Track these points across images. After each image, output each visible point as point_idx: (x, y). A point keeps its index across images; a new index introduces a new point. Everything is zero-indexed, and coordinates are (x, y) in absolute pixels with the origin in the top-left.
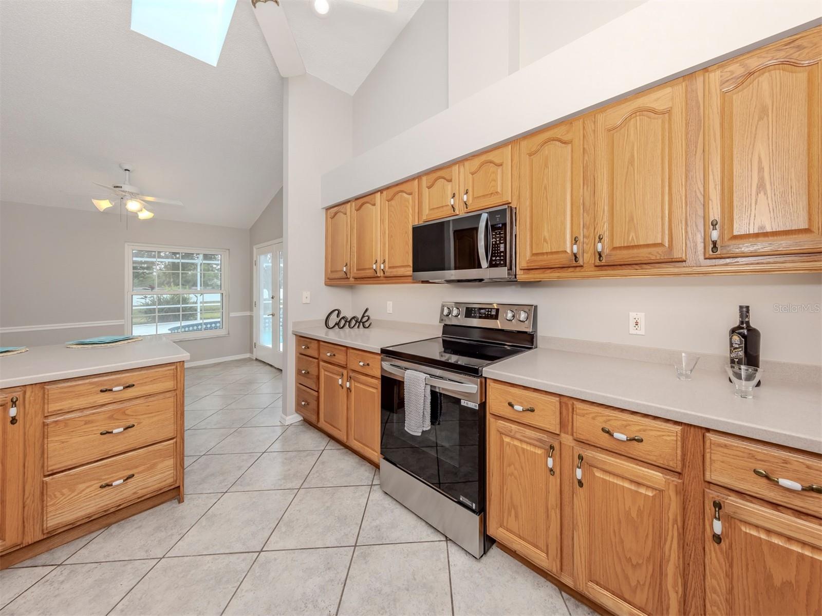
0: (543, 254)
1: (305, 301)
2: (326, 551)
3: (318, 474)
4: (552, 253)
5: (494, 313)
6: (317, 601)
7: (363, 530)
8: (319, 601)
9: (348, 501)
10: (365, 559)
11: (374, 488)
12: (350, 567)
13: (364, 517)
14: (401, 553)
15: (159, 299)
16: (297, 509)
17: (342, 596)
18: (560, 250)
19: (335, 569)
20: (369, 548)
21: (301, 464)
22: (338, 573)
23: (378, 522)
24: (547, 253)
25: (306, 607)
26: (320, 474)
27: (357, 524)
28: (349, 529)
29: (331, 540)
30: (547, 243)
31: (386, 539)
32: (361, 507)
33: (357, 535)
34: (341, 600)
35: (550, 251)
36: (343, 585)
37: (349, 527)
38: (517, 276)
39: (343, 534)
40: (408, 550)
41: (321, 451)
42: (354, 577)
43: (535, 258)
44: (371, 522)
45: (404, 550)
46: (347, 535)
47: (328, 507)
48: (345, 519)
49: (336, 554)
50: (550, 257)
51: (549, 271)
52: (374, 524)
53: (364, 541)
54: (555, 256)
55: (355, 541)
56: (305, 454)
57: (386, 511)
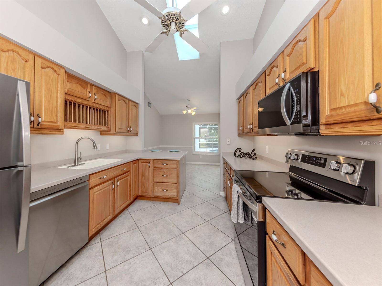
0: (341, 108)
1: (228, 143)
2: (198, 250)
3: (216, 220)
4: (350, 106)
5: (322, 161)
6: (183, 263)
7: (215, 255)
8: (184, 264)
9: (219, 239)
10: (207, 266)
11: (233, 242)
12: (200, 263)
13: (220, 251)
14: (222, 280)
15: (210, 140)
16: (201, 228)
17: (190, 270)
18: (359, 102)
19: (195, 259)
20: (212, 264)
21: (214, 213)
22: (195, 261)
23: (223, 257)
24: (344, 107)
25: (179, 262)
26: (217, 221)
27: (215, 250)
28: (211, 250)
29: (202, 248)
30: (344, 97)
31: (220, 267)
32: (222, 245)
33: (212, 255)
34: (189, 271)
35: (347, 104)
36: (193, 267)
37: (211, 249)
38: (320, 131)
39: (207, 249)
40: (226, 282)
41: (225, 212)
42: (198, 269)
43: (333, 113)
44: (220, 255)
45: (224, 280)
46: (208, 251)
47: (210, 235)
48: (212, 245)
49: (200, 254)
50: (348, 110)
51: (350, 125)
52: (221, 257)
53: (212, 260)
54: (354, 109)
55: (209, 256)
56: (219, 210)
57: (230, 256)
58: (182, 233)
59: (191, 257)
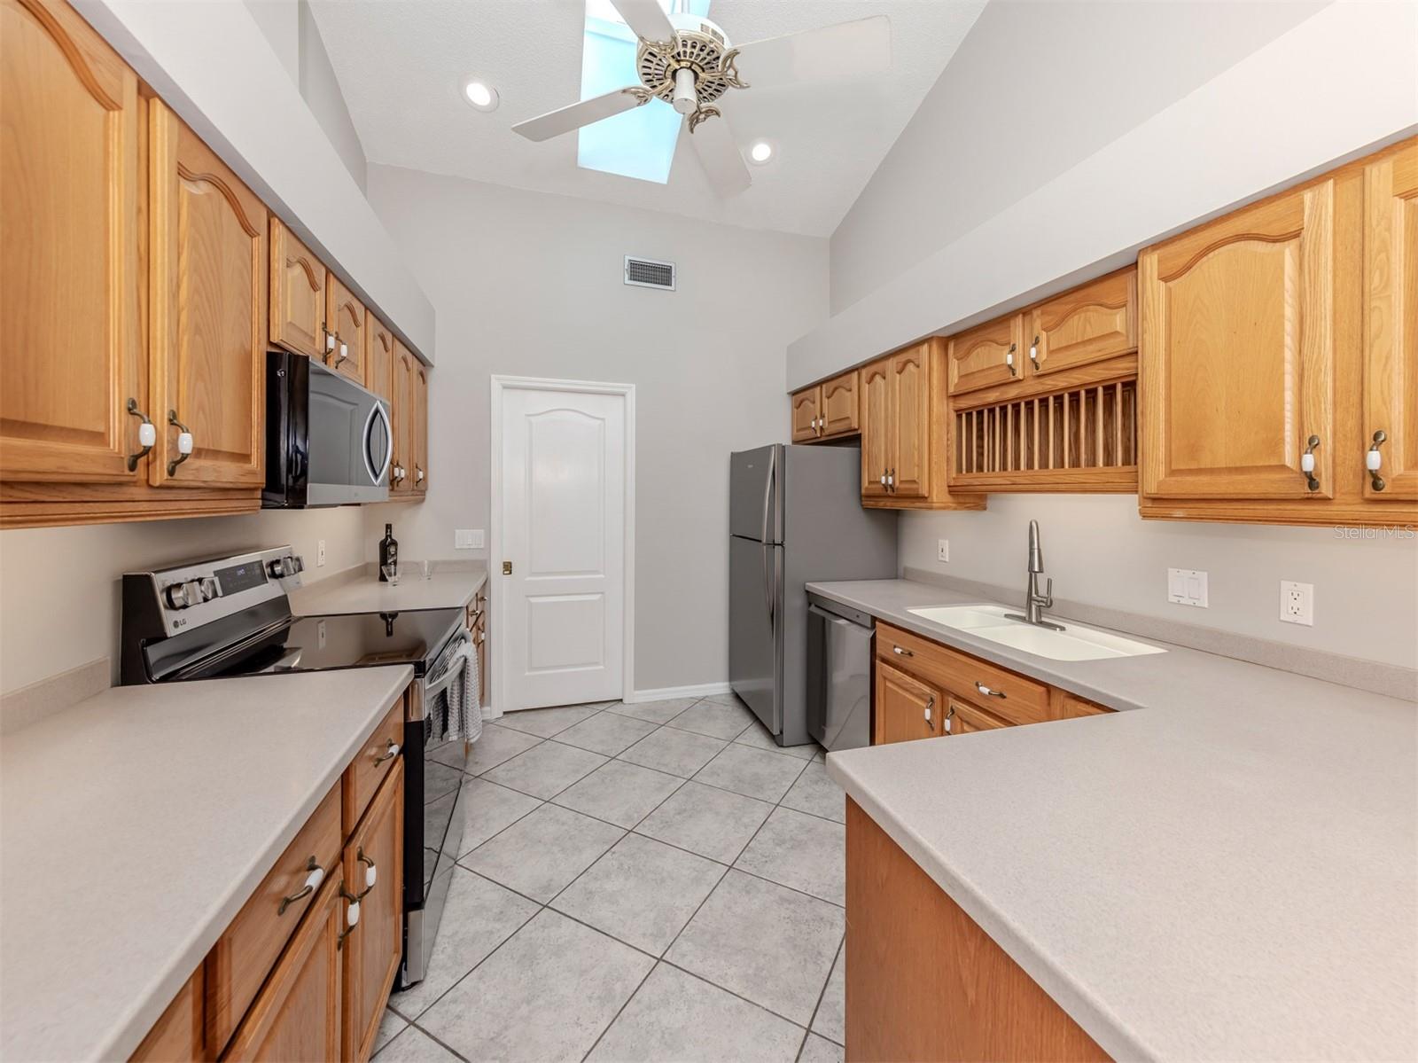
58: (664, 961)
59: (599, 890)
